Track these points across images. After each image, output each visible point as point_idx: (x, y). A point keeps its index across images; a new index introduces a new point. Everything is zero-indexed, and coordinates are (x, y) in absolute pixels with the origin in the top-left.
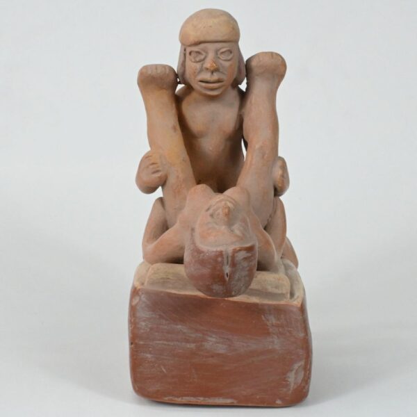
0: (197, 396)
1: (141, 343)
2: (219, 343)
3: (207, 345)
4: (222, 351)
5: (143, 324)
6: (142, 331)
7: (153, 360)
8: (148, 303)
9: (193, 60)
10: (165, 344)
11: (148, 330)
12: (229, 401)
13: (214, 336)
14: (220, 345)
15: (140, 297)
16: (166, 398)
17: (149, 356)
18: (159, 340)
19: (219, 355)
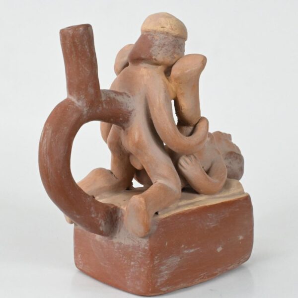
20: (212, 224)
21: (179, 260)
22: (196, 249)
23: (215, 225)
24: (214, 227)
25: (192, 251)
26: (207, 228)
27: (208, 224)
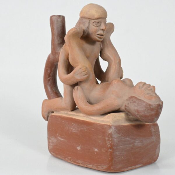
0: (132, 166)
1: (115, 148)
2: (139, 142)
3: (136, 144)
4: (140, 146)
5: (116, 140)
6: (116, 143)
7: (119, 154)
8: (117, 130)
9: (95, 26)
10: (123, 147)
11: (118, 142)
12: (141, 165)
13: (137, 140)
14: (139, 143)
15: (113, 129)
16: (122, 170)
17: (118, 153)
18: (122, 145)
19: (139, 147)
20: (74, 130)
21: (56, 141)
22: (64, 140)
23: (76, 132)
24: (75, 132)
25: (62, 140)
26: (71, 131)
27: (72, 129)
